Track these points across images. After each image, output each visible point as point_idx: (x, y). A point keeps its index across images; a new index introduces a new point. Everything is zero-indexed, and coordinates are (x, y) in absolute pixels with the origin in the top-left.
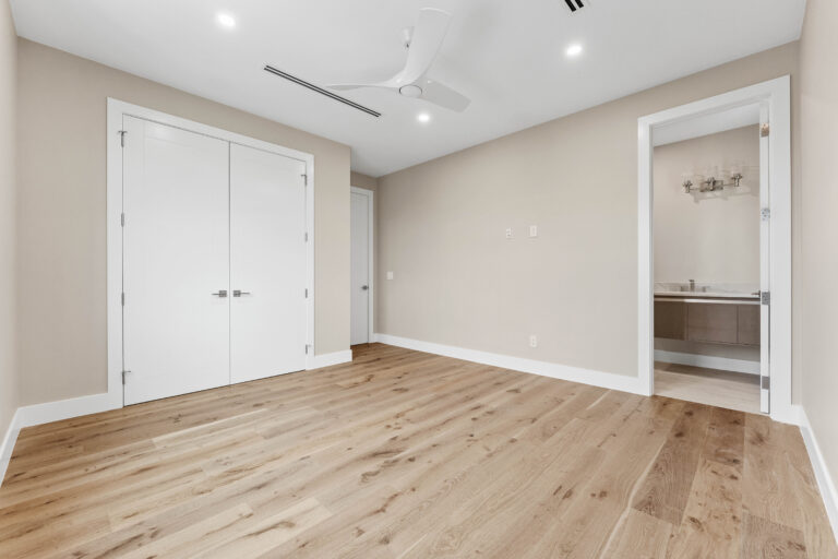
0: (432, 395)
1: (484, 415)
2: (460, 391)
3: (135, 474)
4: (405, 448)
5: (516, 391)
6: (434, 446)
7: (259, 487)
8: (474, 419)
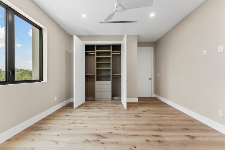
0: (145, 122)
1: (155, 141)
2: (159, 125)
3: (65, 116)
4: (108, 138)
5: (192, 137)
6: (116, 143)
7: (69, 129)
8: (148, 140)
